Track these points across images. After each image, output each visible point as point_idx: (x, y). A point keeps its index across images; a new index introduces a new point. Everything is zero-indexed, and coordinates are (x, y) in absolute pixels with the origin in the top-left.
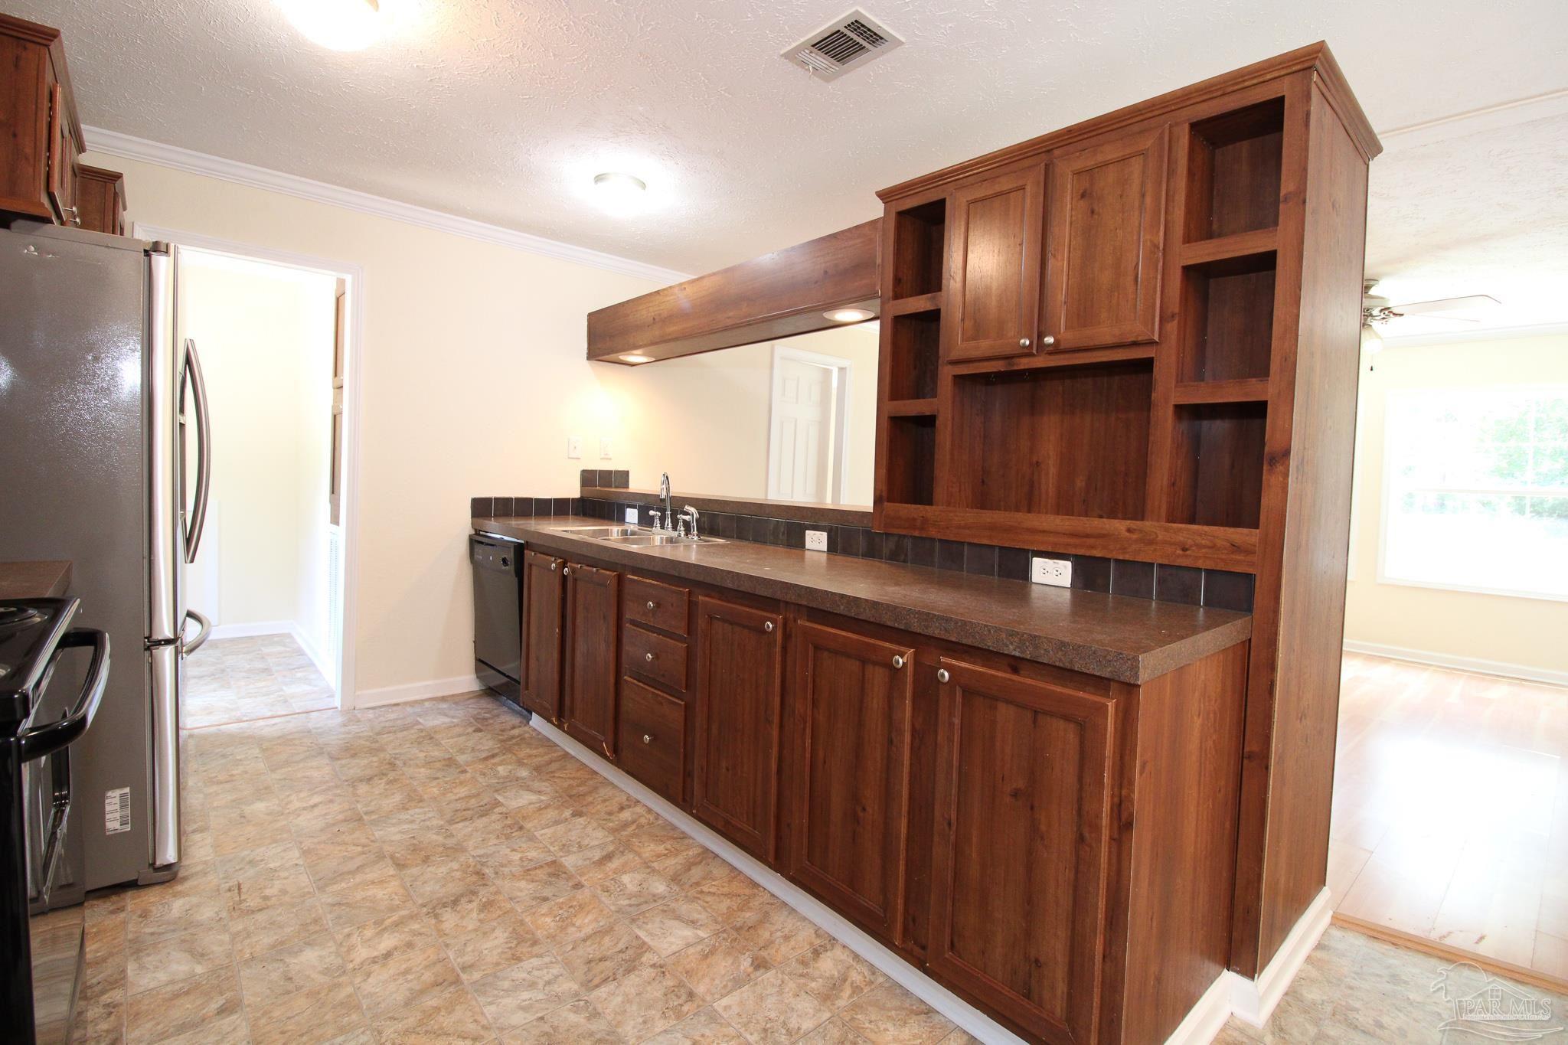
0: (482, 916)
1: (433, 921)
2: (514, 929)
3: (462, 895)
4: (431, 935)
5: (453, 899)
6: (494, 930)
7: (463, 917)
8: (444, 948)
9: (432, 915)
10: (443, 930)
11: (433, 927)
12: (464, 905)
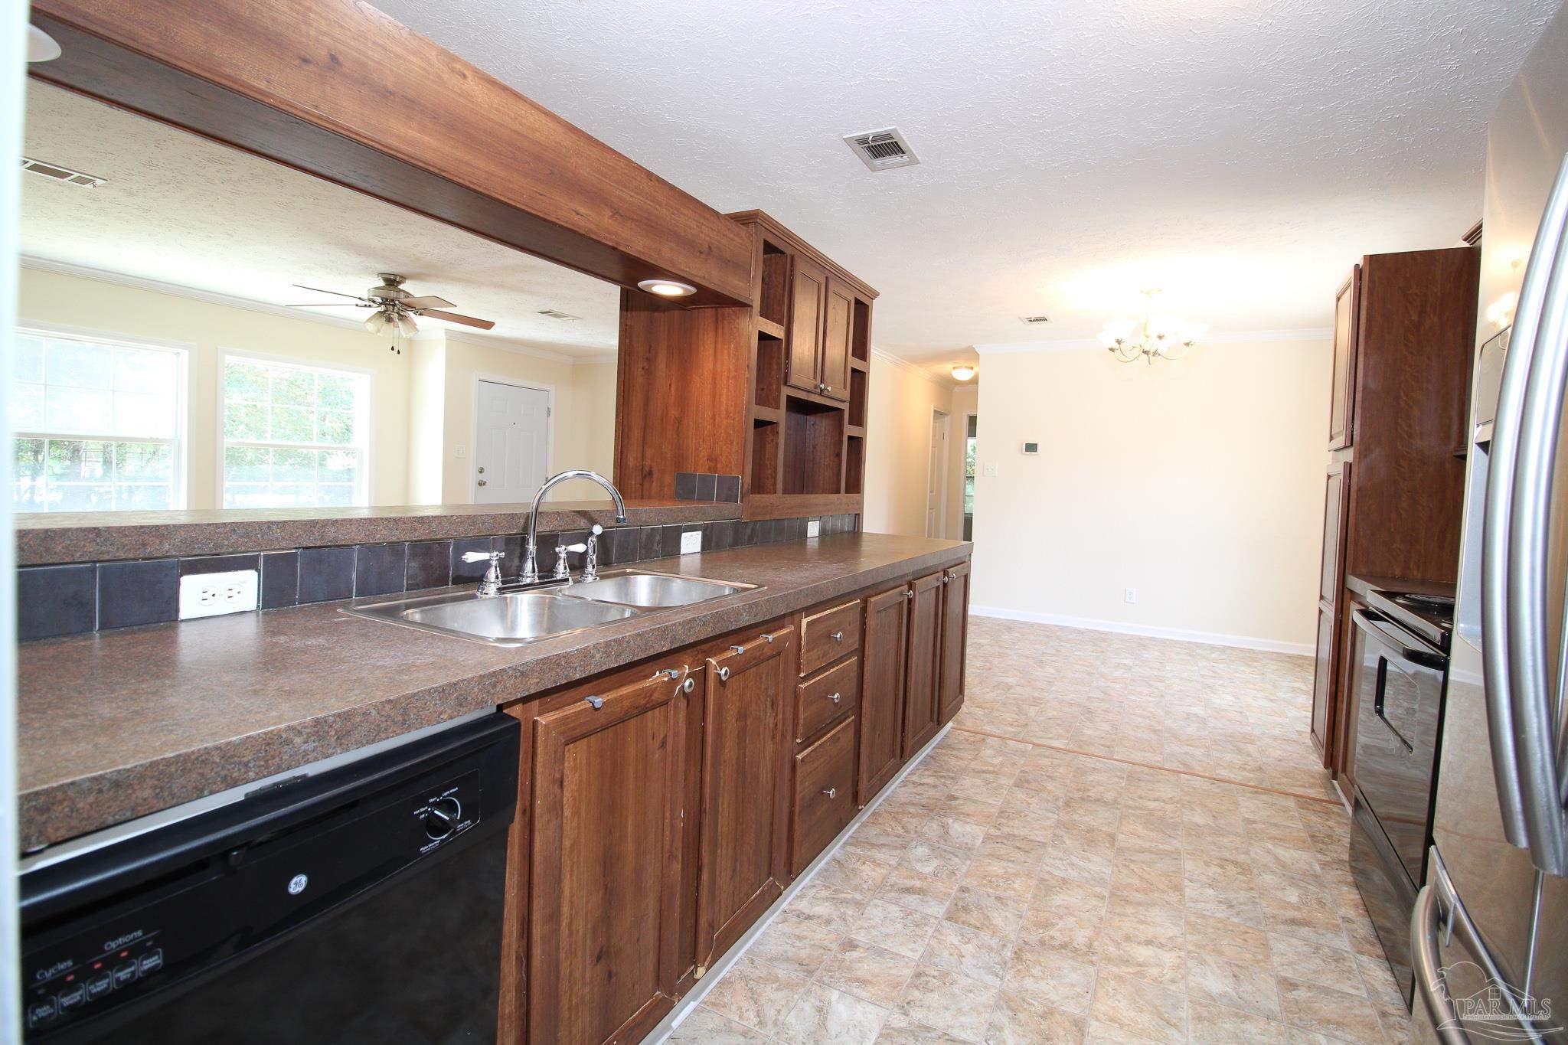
0: (1056, 921)
1: (1096, 944)
2: (1045, 896)
3: (1054, 948)
4: (1106, 934)
5: (1063, 951)
6: (1059, 906)
7: (1071, 930)
8: (1104, 919)
9: (1091, 950)
10: (1094, 931)
11: (1100, 940)
12: (1060, 938)
